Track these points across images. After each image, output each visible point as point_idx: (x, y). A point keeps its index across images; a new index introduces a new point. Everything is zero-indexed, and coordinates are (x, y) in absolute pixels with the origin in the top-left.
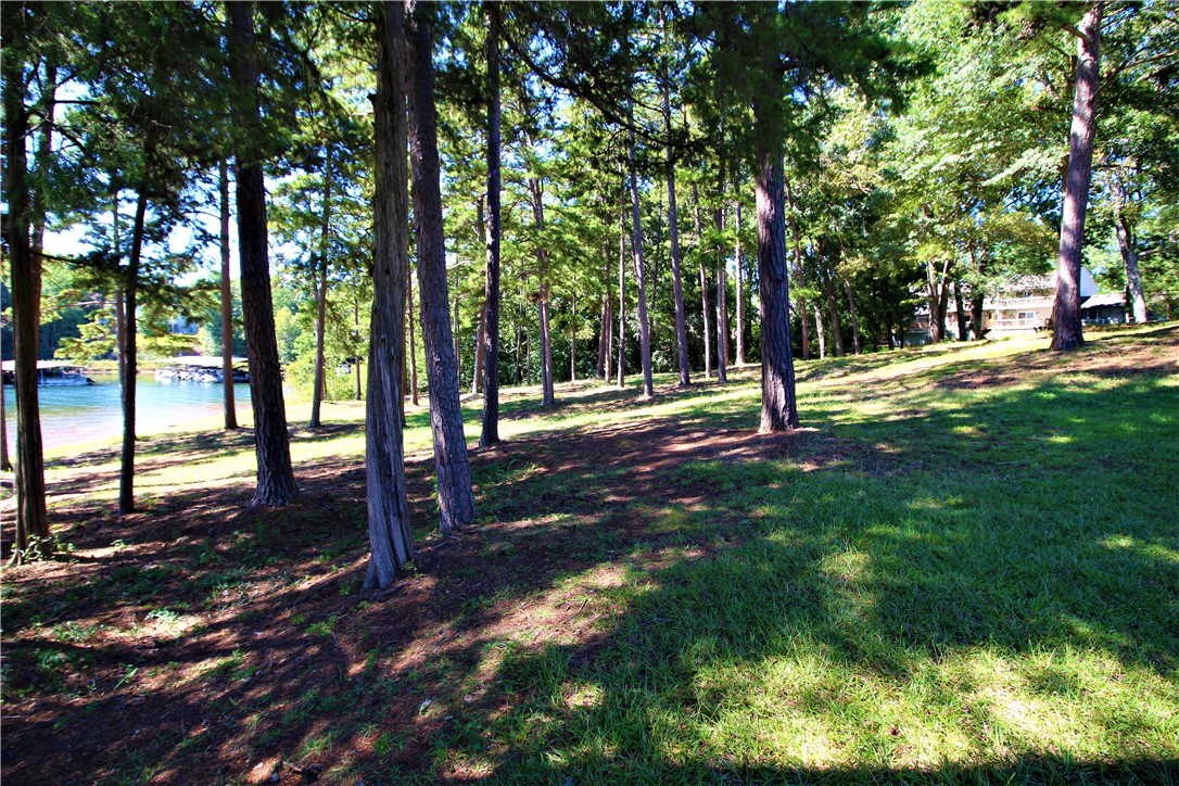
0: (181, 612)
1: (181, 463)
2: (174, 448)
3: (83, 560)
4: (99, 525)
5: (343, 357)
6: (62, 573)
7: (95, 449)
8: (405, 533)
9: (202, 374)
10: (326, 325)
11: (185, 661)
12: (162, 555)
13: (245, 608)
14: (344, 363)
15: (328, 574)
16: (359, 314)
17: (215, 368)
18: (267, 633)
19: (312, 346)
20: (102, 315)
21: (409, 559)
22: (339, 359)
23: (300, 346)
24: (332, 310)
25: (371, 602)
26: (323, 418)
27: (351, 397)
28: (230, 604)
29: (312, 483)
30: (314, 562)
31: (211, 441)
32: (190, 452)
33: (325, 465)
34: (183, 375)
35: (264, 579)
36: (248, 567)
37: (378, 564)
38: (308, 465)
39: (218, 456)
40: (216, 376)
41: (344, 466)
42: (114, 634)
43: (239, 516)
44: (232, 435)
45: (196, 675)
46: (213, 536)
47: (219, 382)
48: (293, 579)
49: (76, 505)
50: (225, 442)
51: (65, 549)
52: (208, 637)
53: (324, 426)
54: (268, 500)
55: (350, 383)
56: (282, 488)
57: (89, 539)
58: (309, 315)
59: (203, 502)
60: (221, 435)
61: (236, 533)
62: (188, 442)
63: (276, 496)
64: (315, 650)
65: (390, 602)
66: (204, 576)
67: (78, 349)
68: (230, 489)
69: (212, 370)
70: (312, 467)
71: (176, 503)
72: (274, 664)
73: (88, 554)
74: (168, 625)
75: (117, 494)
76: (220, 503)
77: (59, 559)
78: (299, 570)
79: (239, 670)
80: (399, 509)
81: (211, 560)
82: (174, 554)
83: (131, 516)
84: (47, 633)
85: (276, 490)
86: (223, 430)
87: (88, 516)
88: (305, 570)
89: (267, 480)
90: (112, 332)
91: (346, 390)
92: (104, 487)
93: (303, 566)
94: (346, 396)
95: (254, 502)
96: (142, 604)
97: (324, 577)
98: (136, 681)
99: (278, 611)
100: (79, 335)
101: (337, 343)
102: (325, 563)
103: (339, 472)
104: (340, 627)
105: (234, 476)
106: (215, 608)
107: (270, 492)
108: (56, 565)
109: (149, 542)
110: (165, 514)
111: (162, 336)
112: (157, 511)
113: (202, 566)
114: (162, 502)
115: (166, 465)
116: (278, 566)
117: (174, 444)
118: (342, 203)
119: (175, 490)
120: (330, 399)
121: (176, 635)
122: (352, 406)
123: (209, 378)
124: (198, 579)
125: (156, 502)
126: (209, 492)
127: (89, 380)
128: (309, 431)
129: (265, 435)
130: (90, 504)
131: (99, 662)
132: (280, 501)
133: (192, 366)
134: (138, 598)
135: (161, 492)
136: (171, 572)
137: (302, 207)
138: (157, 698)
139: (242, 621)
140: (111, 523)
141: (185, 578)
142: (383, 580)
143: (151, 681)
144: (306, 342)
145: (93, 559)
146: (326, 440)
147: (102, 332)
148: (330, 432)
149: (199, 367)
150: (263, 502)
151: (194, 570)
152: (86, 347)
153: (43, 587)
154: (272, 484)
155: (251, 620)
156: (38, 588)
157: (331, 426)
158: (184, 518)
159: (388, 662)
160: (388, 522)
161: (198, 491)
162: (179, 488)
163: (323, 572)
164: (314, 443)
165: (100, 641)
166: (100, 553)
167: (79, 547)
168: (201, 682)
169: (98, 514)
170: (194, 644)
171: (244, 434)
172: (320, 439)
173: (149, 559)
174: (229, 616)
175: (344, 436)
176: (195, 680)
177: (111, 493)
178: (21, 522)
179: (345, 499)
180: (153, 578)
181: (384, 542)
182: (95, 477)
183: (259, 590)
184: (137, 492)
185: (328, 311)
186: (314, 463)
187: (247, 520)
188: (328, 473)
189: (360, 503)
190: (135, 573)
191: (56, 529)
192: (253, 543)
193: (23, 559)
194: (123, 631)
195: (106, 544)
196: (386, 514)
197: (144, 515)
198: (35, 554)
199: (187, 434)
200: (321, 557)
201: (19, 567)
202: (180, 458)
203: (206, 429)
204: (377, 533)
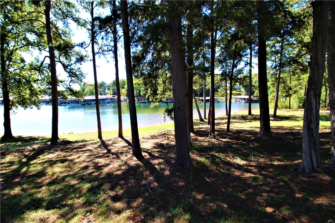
0: (242, 159)
1: (238, 122)
2: (236, 118)
3: (221, 141)
4: (223, 134)
5: (284, 95)
6: (217, 142)
7: (220, 117)
8: (318, 157)
9: (242, 100)
10: (280, 85)
11: (245, 172)
12: (236, 144)
13: (258, 164)
14: (284, 97)
15: (283, 163)
16: (291, 80)
17: (245, 98)
18: (266, 173)
19: (274, 92)
20: (223, 86)
21: (318, 167)
22: (283, 96)
23: (270, 92)
24: (282, 80)
25: (302, 176)
26: (277, 114)
27: (286, 108)
28: (254, 161)
29: (275, 134)
30: (278, 157)
31: (245, 117)
32: (240, 120)
33: (279, 129)
34: (237, 100)
35: (263, 157)
36: (258, 153)
37: (305, 165)
38: (273, 128)
39: (247, 122)
40: (245, 101)
41: (286, 130)
42: (228, 159)
43: (255, 138)
44: (250, 116)
45: (248, 176)
46: (248, 142)
47: (246, 102)
48: (271, 161)
49: (218, 128)
50: (249, 118)
51: (217, 137)
52: (249, 168)
53: (277, 117)
54: (263, 136)
55: (286, 103)
56: (267, 133)
57: (221, 136)
58: (275, 82)
59: (245, 133)
60: (247, 116)
61: (254, 143)
62: (239, 117)
63: (265, 135)
64: (282, 184)
65: (311, 179)
66: (247, 152)
67: (218, 94)
68: (251, 131)
69: (244, 99)
70: (275, 129)
71: (239, 132)
72: (269, 183)
73: (222, 140)
74: (239, 161)
75: (226, 127)
76: (249, 134)
77: (217, 139)
78: (273, 158)
79: (259, 180)
80: (316, 149)
81: (248, 148)
82: (239, 144)
83: (229, 133)
84: (216, 154)
85: (265, 134)
86: (248, 115)
87: (220, 131)
88: (275, 159)
89: (263, 130)
90: (224, 90)
91: (285, 105)
92: (223, 125)
93: (274, 158)
94: (285, 107)
95: (259, 136)
96: (233, 154)
97: (282, 163)
98: (234, 171)
99: (268, 168)
100: (218, 91)
101: (283, 90)
102: (282, 158)
103: (284, 132)
104: (291, 180)
105: (252, 128)
106: (250, 161)
107: (264, 134)
108: (216, 140)
109: (233, 140)
110: (236, 134)
111: (234, 91)
112: (234, 133)
113: (246, 149)
114: (235, 131)
115: (235, 122)
116: (266, 155)
117: (236, 117)
118: (288, 44)
119: (238, 129)
120: (279, 108)
121: (242, 164)
122: (287, 111)
123: (243, 101)
124: (246, 152)
125: (234, 131)
126: (246, 131)
127: (218, 101)
128: (273, 118)
129: (263, 117)
130: (221, 129)
131: (226, 164)
132: (266, 137)
133: (239, 98)
134: (232, 152)
135: (235, 129)
136: (239, 148)
137: (273, 49)
138: (238, 178)
139: (258, 167)
140: (225, 134)
141: (242, 151)
142: (307, 170)
143: (237, 173)
144: (272, 90)
145: (222, 141)
146: (279, 121)
147: (222, 90)
148: (279, 118)
149: (241, 98)
150: (261, 136)
151: (244, 149)
152: (219, 94)
153: (214, 144)
154: (264, 131)
155: (261, 168)
156: (213, 144)
157: (280, 117)
158: (241, 136)
159: (312, 199)
160: (311, 152)
161: (243, 130)
162: (238, 128)
163: (282, 161)
164: (274, 122)
165: (226, 160)
166: (224, 140)
167: (220, 138)
168: (249, 178)
169: (222, 131)
170: (246, 168)
171: (253, 116)
172: (276, 121)
173: (233, 144)
174: (254, 164)
175: (285, 120)
176: (248, 177)
177: (225, 127)
178: (210, 130)
179: (287, 140)
180: (235, 149)
181: (308, 158)
182: (221, 123)
183: (261, 160)
184: (230, 128)
185: (281, 80)
186: (275, 127)
187: (257, 140)
188: (280, 131)
189: (293, 143)
190: (231, 146)
191: (216, 133)
192: (259, 147)
193: (211, 138)
194: (230, 159)
195: (225, 138)
196: (310, 149)
197: (232, 133)
198: (212, 137)
199: (239, 115)
200: (281, 157)
201: (210, 139)
202: (238, 121)
203: (244, 114)
204: (306, 154)
